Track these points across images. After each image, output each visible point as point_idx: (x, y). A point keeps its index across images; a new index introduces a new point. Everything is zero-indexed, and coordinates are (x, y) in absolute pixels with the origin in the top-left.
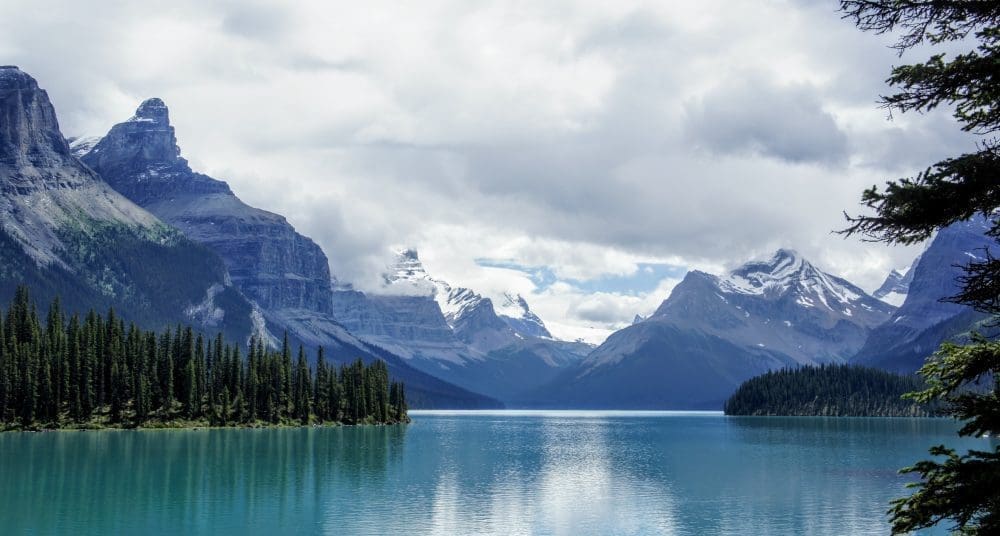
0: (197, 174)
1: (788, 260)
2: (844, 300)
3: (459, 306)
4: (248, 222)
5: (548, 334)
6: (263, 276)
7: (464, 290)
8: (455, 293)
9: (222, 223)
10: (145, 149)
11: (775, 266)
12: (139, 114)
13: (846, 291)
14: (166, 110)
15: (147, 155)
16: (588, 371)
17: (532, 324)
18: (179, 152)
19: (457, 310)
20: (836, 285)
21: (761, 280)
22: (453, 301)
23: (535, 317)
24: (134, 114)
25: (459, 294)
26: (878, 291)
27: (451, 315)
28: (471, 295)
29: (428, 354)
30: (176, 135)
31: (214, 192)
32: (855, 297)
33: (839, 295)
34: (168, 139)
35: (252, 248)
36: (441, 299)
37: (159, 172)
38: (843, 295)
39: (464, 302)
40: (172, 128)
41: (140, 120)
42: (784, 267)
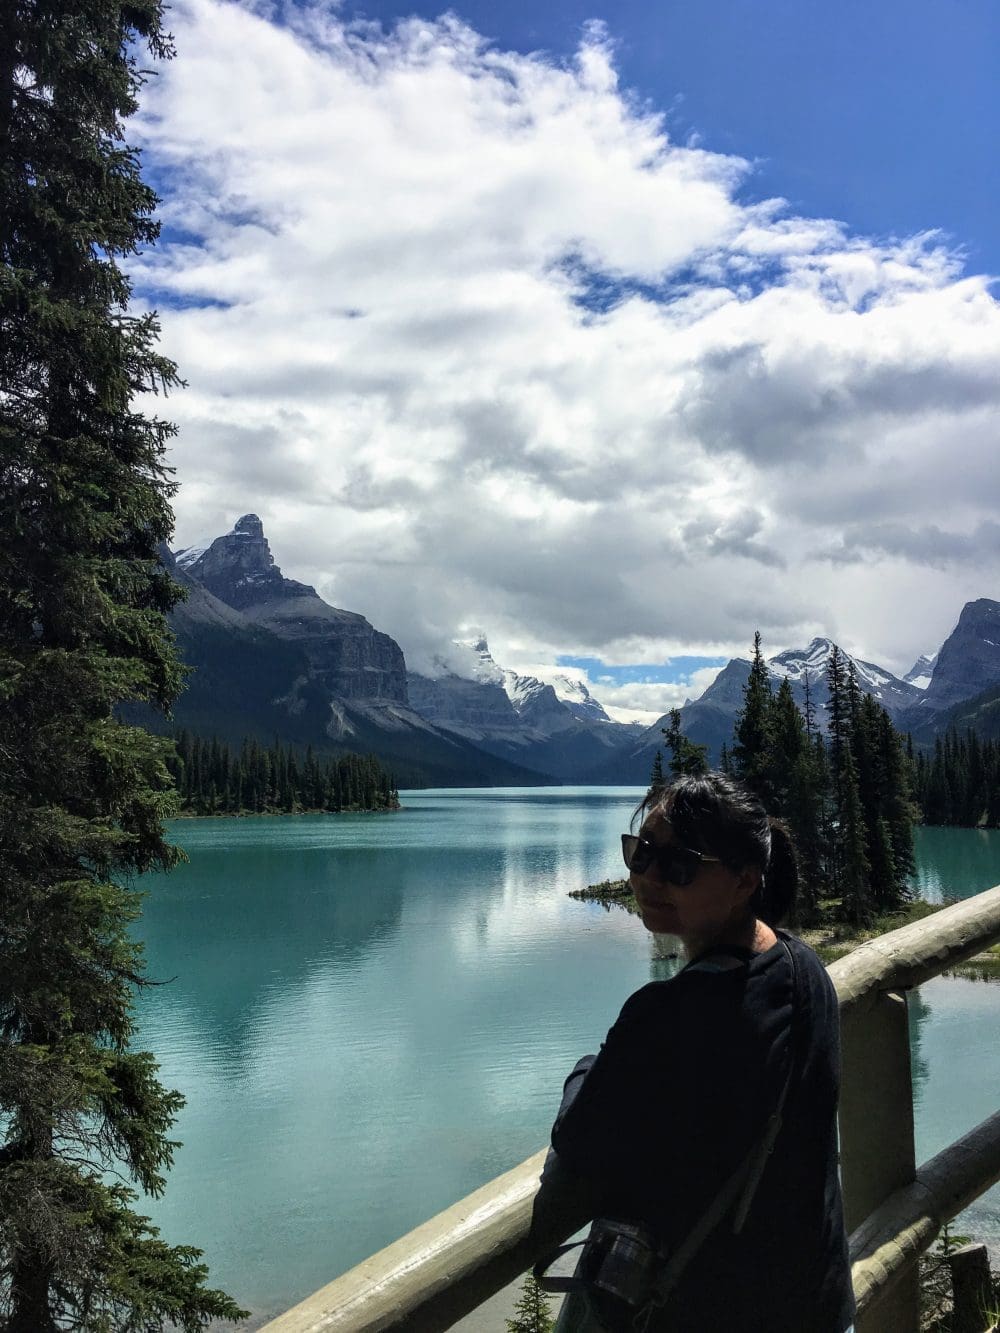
0: (287, 579)
1: (823, 648)
2: (876, 684)
3: (525, 692)
4: (332, 621)
5: (607, 717)
6: (345, 669)
7: (529, 678)
8: (521, 681)
9: (309, 623)
10: (243, 558)
11: (812, 653)
12: (237, 528)
13: (877, 675)
14: (261, 524)
15: (244, 563)
16: (640, 751)
17: (592, 709)
18: (272, 561)
19: (523, 697)
20: (867, 671)
21: (798, 667)
22: (520, 688)
23: (595, 702)
24: (233, 529)
25: (524, 682)
26: (909, 675)
27: (518, 701)
28: (535, 682)
29: (497, 736)
30: (269, 546)
31: (302, 595)
32: (885, 681)
33: (871, 679)
34: (262, 550)
35: (335, 644)
36: (508, 687)
37: (254, 579)
38: (875, 679)
39: (530, 689)
40: (266, 540)
41: (237, 534)
42: (818, 656)
